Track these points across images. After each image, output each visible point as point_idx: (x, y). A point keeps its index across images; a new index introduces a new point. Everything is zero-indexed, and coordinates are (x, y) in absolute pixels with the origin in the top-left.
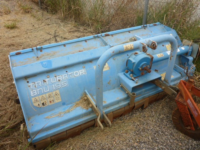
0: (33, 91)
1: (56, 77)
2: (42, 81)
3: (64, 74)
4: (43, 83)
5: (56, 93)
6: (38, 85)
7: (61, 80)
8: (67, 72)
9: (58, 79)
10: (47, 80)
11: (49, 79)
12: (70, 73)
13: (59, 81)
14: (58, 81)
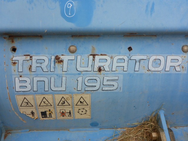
0: (21, 79)
1: (94, 56)
2: (53, 57)
3: (120, 53)
4: (52, 65)
5: (82, 100)
6: (39, 65)
7: (107, 69)
8: (130, 49)
9: (97, 64)
10: (65, 58)
11: (72, 57)
12: (138, 58)
13: (100, 70)
14: (96, 69)
